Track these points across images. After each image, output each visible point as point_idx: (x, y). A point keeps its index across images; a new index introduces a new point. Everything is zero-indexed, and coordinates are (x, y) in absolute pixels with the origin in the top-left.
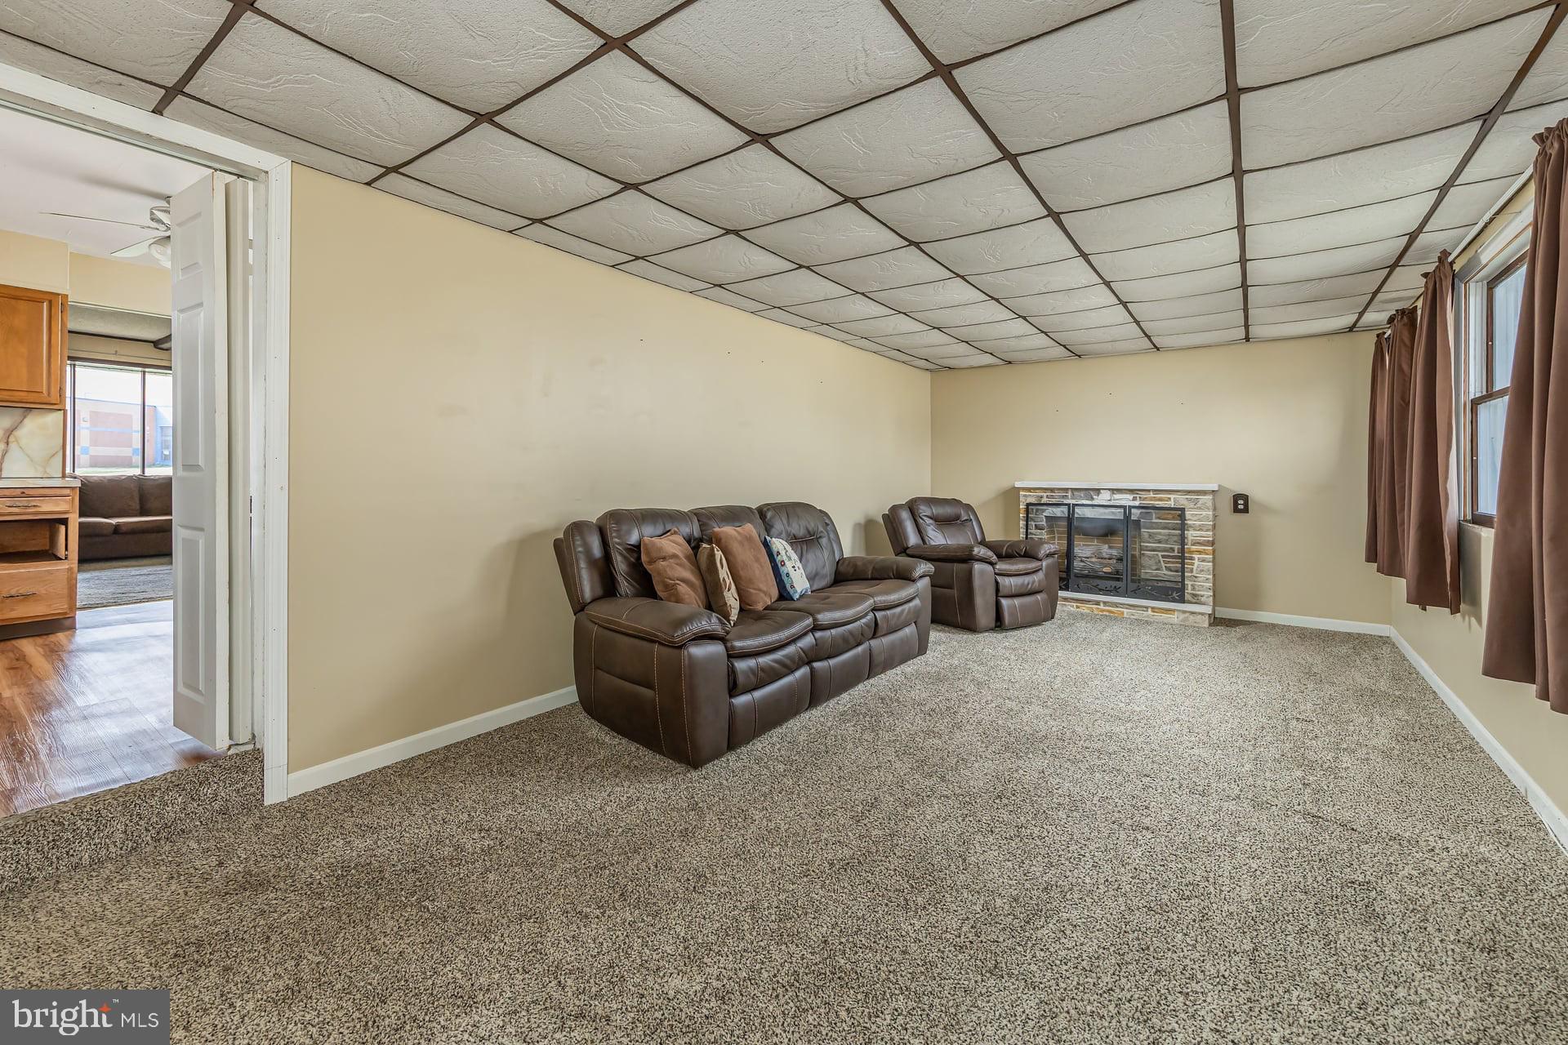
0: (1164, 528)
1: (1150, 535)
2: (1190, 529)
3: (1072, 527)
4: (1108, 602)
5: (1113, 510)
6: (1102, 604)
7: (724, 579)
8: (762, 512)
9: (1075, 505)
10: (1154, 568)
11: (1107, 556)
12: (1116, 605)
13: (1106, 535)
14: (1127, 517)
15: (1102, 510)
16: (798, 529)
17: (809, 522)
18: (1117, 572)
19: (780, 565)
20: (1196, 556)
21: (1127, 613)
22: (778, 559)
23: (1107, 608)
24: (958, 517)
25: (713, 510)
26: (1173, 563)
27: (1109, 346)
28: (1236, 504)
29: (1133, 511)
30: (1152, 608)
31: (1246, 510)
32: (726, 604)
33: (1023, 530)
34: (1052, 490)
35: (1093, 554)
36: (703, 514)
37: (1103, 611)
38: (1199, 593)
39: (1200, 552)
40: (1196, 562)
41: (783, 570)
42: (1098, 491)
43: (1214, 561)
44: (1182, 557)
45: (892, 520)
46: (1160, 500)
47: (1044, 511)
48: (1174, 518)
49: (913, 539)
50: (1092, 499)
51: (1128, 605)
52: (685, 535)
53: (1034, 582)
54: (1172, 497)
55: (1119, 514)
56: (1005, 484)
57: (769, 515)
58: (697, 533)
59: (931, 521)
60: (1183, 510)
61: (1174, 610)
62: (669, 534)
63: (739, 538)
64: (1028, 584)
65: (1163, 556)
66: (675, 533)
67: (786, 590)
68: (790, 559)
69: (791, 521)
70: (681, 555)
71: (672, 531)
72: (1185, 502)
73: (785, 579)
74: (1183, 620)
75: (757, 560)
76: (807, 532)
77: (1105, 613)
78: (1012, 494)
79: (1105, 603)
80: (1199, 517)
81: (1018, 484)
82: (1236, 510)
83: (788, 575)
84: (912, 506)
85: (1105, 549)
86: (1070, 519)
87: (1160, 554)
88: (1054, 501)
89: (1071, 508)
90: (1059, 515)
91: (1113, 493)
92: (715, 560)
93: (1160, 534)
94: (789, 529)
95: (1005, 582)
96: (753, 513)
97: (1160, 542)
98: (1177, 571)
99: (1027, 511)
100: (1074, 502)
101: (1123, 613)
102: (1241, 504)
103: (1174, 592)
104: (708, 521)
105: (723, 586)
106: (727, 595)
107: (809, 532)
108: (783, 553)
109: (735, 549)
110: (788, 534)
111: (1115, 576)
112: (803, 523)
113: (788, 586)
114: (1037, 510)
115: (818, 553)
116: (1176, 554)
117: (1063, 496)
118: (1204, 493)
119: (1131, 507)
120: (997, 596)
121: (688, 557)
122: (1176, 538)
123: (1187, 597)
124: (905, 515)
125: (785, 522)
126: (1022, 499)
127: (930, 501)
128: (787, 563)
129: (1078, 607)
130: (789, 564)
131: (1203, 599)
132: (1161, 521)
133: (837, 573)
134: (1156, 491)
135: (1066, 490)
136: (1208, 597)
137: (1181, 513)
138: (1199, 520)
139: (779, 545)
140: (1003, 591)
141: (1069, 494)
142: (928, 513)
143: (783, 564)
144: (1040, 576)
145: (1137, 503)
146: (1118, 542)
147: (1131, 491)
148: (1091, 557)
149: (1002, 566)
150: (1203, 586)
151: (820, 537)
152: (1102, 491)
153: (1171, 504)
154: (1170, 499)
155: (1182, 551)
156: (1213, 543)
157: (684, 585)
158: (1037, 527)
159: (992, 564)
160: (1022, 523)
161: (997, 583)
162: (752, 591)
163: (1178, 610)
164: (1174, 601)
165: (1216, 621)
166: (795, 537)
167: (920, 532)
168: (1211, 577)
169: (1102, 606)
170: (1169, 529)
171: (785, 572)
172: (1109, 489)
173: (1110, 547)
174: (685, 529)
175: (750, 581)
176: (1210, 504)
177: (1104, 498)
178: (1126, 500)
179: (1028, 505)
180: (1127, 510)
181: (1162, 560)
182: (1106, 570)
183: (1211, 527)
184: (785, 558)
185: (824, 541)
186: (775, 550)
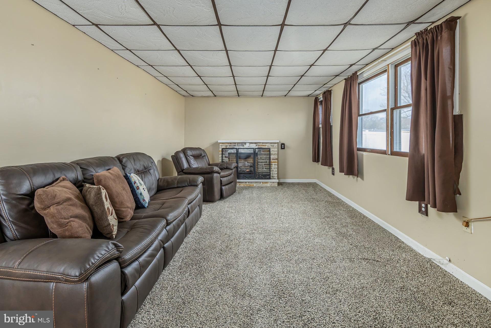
0: (265, 155)
1: (261, 158)
2: (272, 155)
3: (238, 156)
4: (250, 182)
5: (250, 150)
6: (247, 183)
7: (108, 208)
8: (120, 159)
9: (238, 148)
10: (261, 168)
11: (247, 166)
12: (252, 183)
13: (246, 158)
14: (255, 152)
15: (246, 150)
16: (139, 166)
17: (145, 163)
18: (251, 171)
19: (136, 189)
20: (273, 164)
21: (255, 185)
22: (135, 186)
23: (249, 184)
24: (201, 155)
25: (91, 161)
26: (267, 166)
27: (251, 93)
28: (282, 146)
29: (256, 150)
30: (262, 182)
31: (284, 148)
32: (110, 224)
33: (221, 158)
34: (231, 143)
35: (243, 165)
36: (82, 164)
37: (248, 185)
38: (273, 175)
39: (274, 162)
40: (273, 166)
41: (138, 192)
42: (245, 143)
43: (278, 165)
44: (270, 164)
45: (176, 158)
46: (264, 146)
47: (228, 151)
48: (267, 152)
49: (185, 165)
50: (244, 146)
51: (255, 182)
52: (71, 179)
53: (231, 178)
54: (267, 145)
55: (252, 151)
56: (213, 141)
57: (124, 160)
58: (80, 177)
59: (192, 157)
60: (270, 149)
61: (268, 182)
62: (59, 181)
63: (112, 177)
64: (230, 179)
65: (264, 164)
66: (64, 179)
67: (141, 203)
68: (141, 184)
69: (136, 163)
70: (72, 197)
71: (61, 179)
72: (270, 146)
73: (139, 196)
74: (271, 185)
75: (124, 189)
76: (144, 168)
77: (248, 186)
78: (216, 144)
79: (248, 182)
80: (274, 151)
81: (219, 141)
82: (282, 148)
83: (141, 194)
84: (184, 151)
85: (247, 164)
86: (237, 153)
87: (263, 164)
88: (231, 147)
89: (237, 149)
90: (233, 152)
91: (250, 144)
92: (101, 196)
93: (263, 157)
94: (135, 167)
95: (224, 180)
96: (115, 160)
97: (263, 160)
98: (268, 169)
99: (222, 151)
100: (237, 147)
101: (254, 185)
102: (283, 146)
103: (267, 176)
104: (88, 168)
105: (108, 213)
106: (110, 218)
107: (145, 167)
108: (137, 182)
109: (111, 185)
110: (135, 170)
111: (250, 173)
112: (142, 163)
113: (142, 201)
114: (226, 151)
115: (150, 178)
116: (268, 163)
117: (234, 145)
118: (275, 143)
119: (256, 148)
120: (221, 186)
121: (77, 197)
122: (268, 158)
123: (271, 177)
124: (182, 155)
125: (133, 163)
126: (220, 147)
127: (191, 149)
128: (140, 187)
129: (240, 185)
130: (141, 188)
131: (275, 177)
132: (263, 153)
133: (158, 186)
134: (263, 143)
135: (235, 143)
136: (276, 177)
137: (269, 150)
138: (274, 152)
139: (134, 177)
140: (223, 184)
141: (236, 144)
142: (191, 154)
143: (138, 188)
144: (232, 176)
145: (257, 147)
146: (251, 160)
147: (255, 143)
148: (242, 166)
149: (222, 174)
150: (275, 173)
151: (150, 169)
152: (247, 143)
153: (267, 147)
154: (266, 145)
155: (270, 162)
156: (277, 159)
157: (76, 220)
158: (225, 157)
159: (219, 173)
160: (220, 156)
161: (221, 181)
162: (123, 209)
163: (269, 182)
164: (268, 179)
165: (279, 184)
166: (138, 171)
167: (188, 162)
168: (277, 170)
169: (247, 184)
170: (266, 155)
171: (140, 192)
172: (249, 143)
173: (248, 163)
174: (72, 175)
175: (122, 203)
176: (277, 147)
177: (247, 146)
178: (254, 146)
179: (223, 149)
180: (254, 149)
181: (264, 165)
182: (248, 170)
183: (277, 154)
184: (139, 185)
185: (152, 171)
186: (133, 181)
